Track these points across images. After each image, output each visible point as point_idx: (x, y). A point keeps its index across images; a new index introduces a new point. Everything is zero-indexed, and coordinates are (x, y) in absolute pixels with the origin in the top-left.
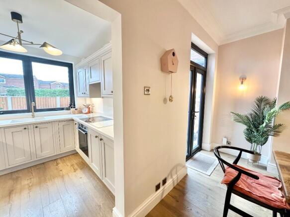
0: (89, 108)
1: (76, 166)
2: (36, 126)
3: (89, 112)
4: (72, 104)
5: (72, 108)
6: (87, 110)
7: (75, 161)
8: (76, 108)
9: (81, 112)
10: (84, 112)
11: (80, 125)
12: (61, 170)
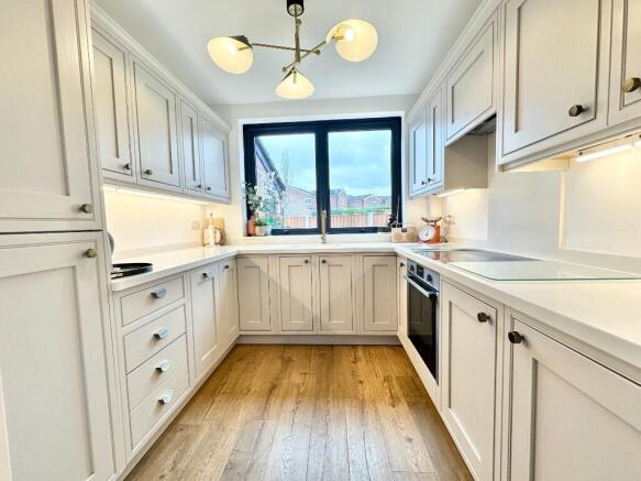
0: (438, 228)
1: (397, 389)
2: (324, 258)
3: (437, 239)
4: (396, 218)
5: (394, 226)
6: (431, 234)
7: (395, 369)
8: (404, 226)
9: (415, 238)
10: (423, 237)
11: (412, 268)
12: (361, 382)
